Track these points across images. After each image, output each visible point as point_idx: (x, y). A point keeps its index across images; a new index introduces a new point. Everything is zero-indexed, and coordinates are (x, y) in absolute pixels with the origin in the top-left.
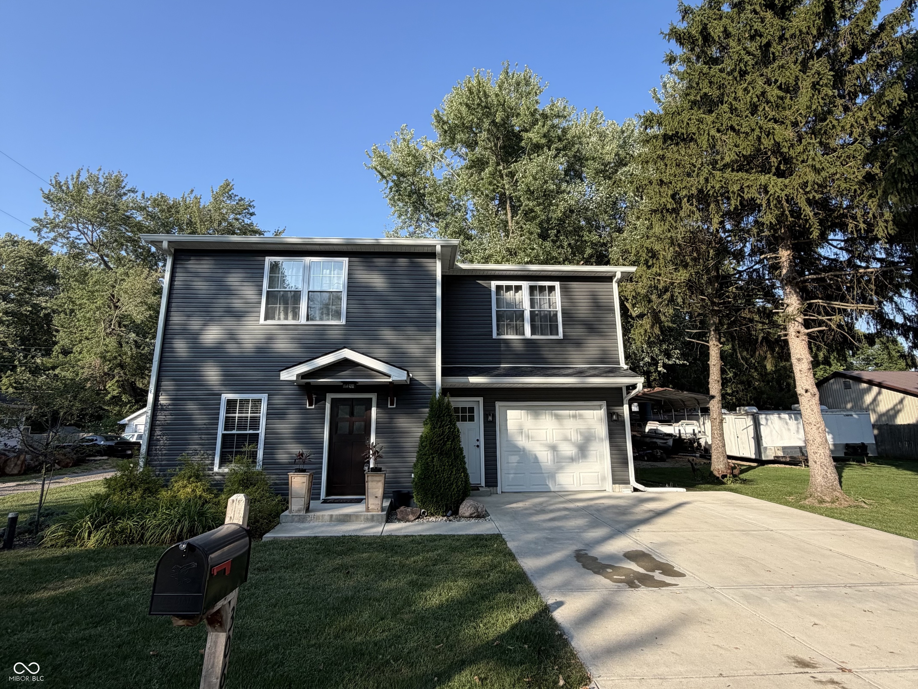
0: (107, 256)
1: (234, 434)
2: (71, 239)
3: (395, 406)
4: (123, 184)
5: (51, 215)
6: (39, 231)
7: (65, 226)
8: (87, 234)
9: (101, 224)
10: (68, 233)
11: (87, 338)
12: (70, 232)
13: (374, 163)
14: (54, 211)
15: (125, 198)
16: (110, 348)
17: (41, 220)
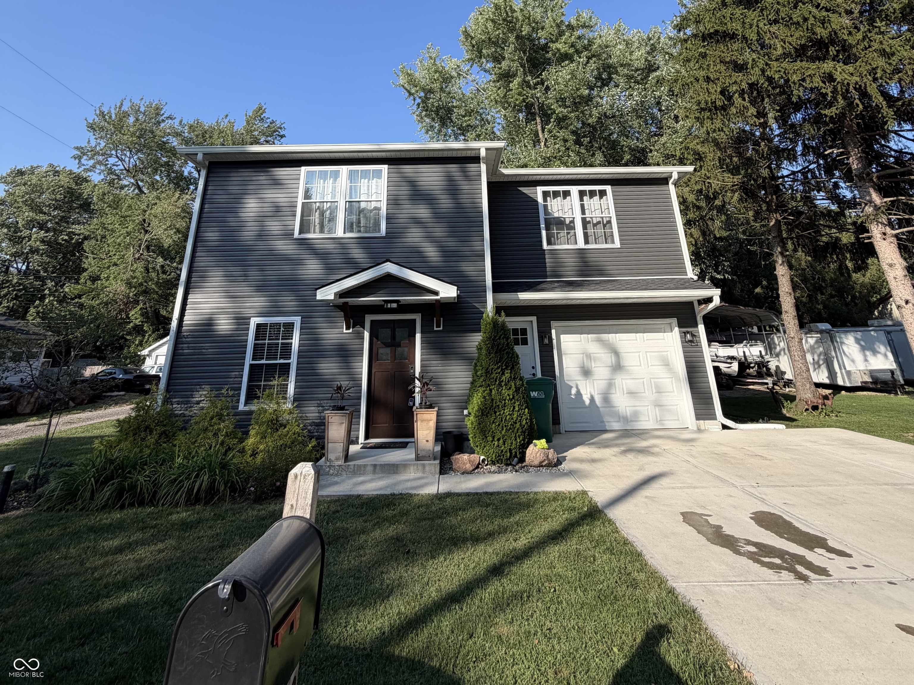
0: (142, 181)
1: (263, 364)
2: (109, 166)
3: (441, 328)
4: (162, 112)
5: (93, 143)
6: (80, 158)
7: (105, 153)
8: (124, 161)
9: (138, 151)
10: (107, 160)
11: (116, 264)
12: (109, 159)
13: (402, 80)
14: (96, 139)
15: (162, 125)
16: (138, 274)
17: (82, 148)
